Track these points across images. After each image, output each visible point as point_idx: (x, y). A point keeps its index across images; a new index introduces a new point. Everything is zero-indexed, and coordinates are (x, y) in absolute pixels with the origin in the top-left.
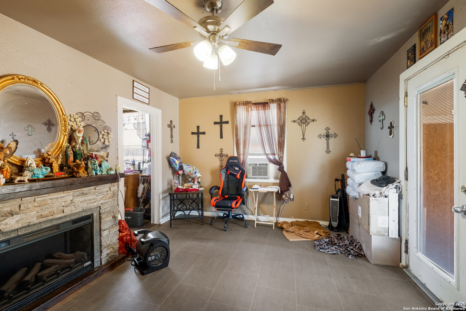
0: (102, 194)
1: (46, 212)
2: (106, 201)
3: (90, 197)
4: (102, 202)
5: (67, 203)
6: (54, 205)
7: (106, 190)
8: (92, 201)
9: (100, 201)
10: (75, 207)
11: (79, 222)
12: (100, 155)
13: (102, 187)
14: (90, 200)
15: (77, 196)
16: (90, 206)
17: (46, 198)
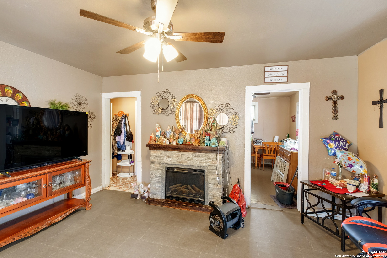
0: (210, 159)
1: (180, 161)
2: (212, 165)
3: (201, 159)
4: (209, 164)
5: (189, 159)
6: (183, 158)
7: (212, 157)
8: (203, 162)
9: (208, 163)
10: (193, 163)
11: (197, 172)
12: (212, 133)
13: (210, 155)
14: (201, 160)
15: (194, 156)
16: (201, 164)
17: (180, 153)
